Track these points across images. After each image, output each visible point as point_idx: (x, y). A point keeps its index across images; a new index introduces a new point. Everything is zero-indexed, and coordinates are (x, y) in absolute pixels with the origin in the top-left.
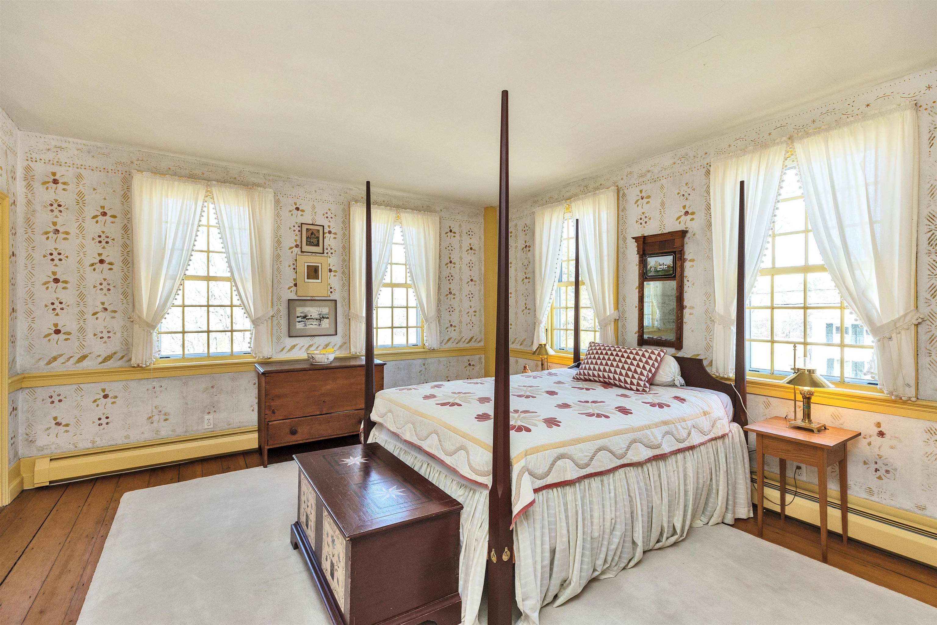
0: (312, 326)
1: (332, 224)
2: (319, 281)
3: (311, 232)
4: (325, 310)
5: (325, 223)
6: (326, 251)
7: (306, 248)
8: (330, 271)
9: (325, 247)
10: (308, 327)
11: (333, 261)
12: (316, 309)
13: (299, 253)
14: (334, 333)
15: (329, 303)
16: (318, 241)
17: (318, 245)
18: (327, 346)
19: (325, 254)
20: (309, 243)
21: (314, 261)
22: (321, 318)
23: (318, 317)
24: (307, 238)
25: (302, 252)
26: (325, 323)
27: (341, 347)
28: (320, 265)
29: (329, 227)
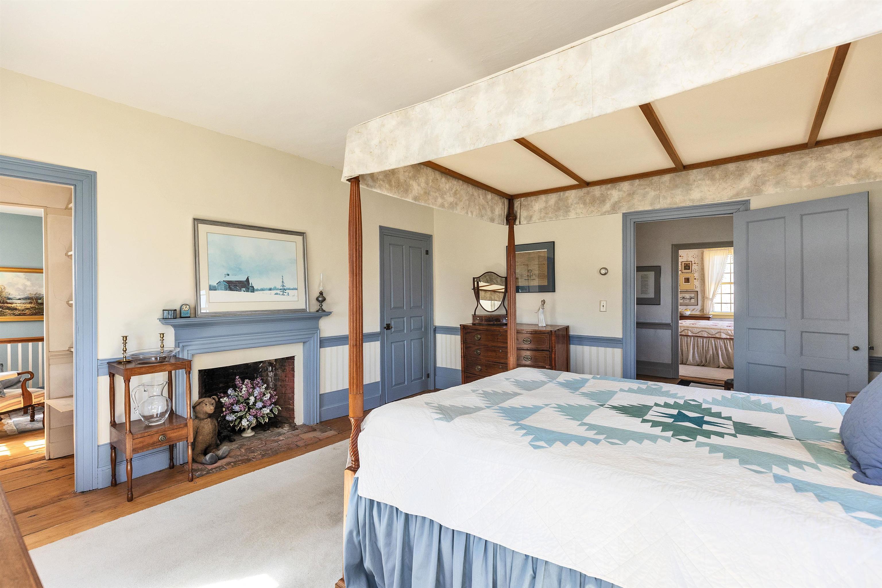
0: (687, 301)
1: (696, 260)
2: (690, 283)
3: (686, 264)
4: (693, 295)
5: (693, 260)
6: (693, 271)
7: (684, 271)
8: (695, 279)
9: (693, 270)
10: (685, 302)
11: (696, 275)
12: (689, 295)
13: (681, 273)
14: (697, 305)
15: (694, 292)
16: (689, 268)
17: (689, 269)
18: (694, 310)
19: (693, 273)
20: (685, 269)
21: (687, 276)
22: (691, 298)
23: (689, 298)
24: (684, 267)
25: (682, 273)
26: (693, 301)
27: (700, 311)
28: (690, 277)
29: (695, 261)
